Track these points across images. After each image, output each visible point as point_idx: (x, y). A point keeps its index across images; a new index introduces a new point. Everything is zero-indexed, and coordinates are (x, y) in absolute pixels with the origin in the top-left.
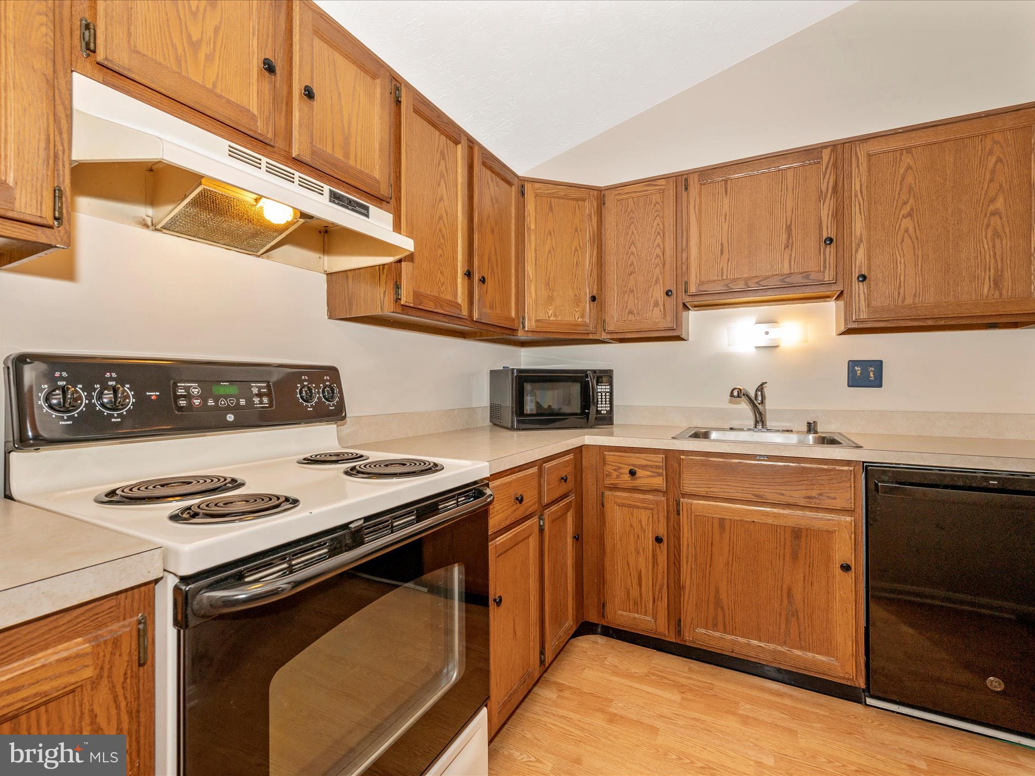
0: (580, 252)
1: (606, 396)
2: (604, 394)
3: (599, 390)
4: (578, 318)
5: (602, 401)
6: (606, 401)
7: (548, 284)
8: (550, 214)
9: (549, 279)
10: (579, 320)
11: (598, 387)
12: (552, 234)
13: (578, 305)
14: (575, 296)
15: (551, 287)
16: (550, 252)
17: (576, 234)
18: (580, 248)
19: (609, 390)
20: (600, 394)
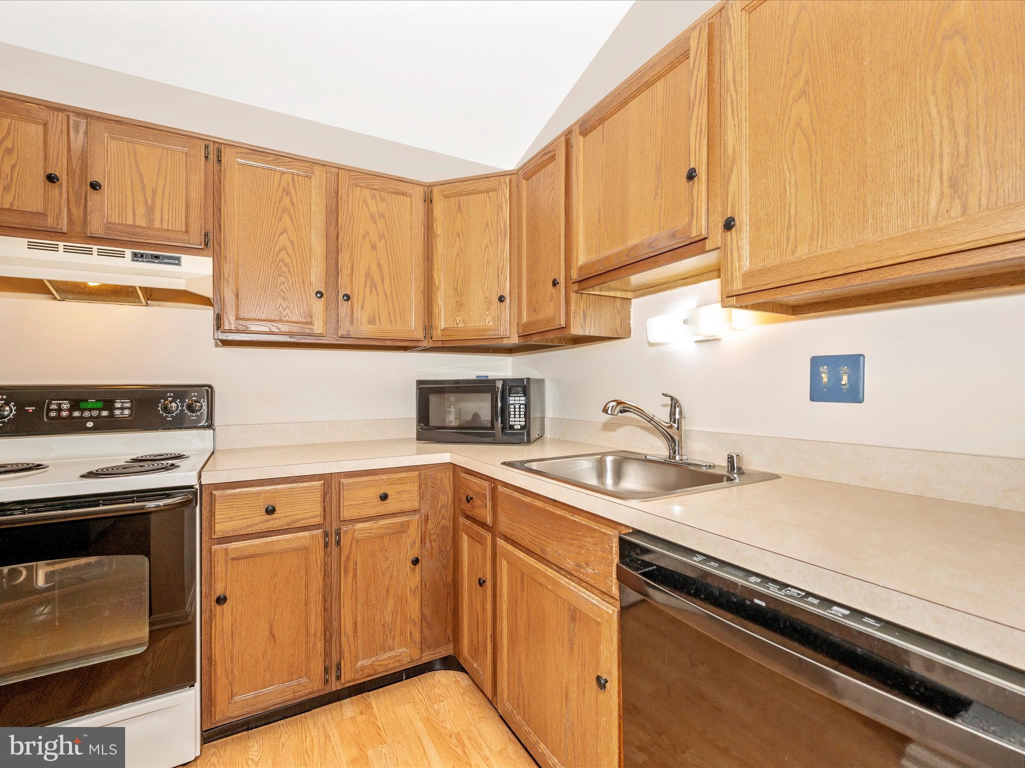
0: (490, 248)
1: (520, 408)
2: (517, 406)
3: (511, 402)
4: (489, 322)
5: (515, 415)
6: (520, 415)
7: (456, 289)
8: (459, 214)
9: (457, 284)
10: (490, 324)
11: (511, 398)
12: (461, 235)
13: (489, 308)
14: (486, 298)
15: (459, 292)
16: (458, 254)
17: (487, 229)
18: (491, 243)
19: (524, 402)
20: (512, 406)
